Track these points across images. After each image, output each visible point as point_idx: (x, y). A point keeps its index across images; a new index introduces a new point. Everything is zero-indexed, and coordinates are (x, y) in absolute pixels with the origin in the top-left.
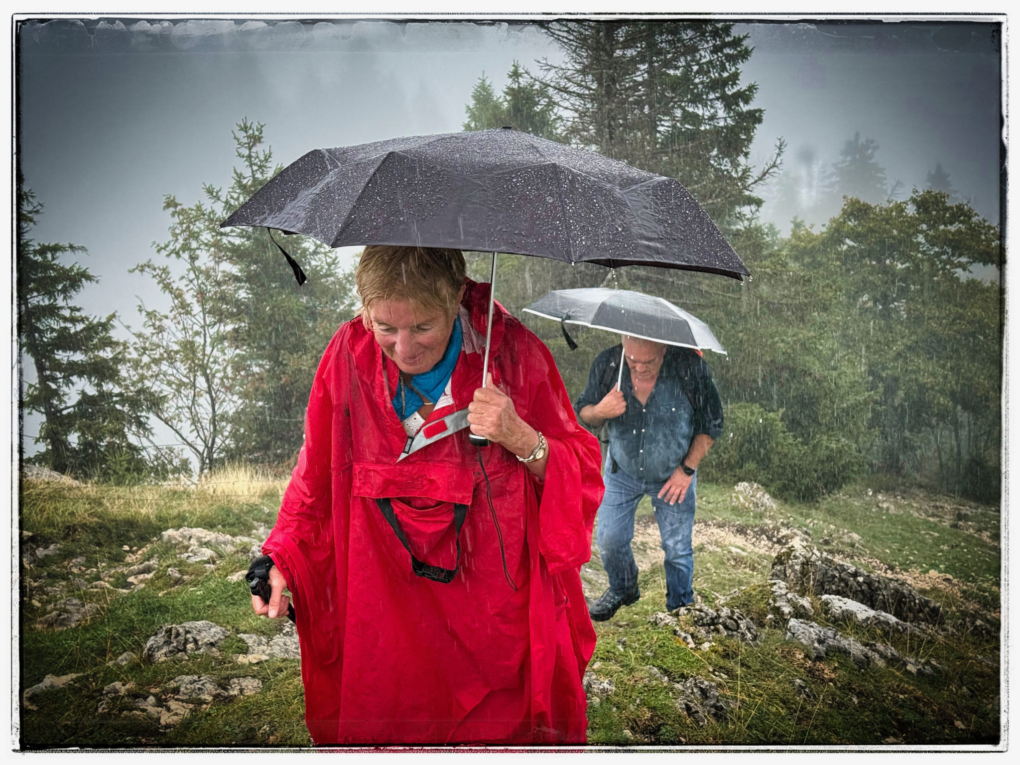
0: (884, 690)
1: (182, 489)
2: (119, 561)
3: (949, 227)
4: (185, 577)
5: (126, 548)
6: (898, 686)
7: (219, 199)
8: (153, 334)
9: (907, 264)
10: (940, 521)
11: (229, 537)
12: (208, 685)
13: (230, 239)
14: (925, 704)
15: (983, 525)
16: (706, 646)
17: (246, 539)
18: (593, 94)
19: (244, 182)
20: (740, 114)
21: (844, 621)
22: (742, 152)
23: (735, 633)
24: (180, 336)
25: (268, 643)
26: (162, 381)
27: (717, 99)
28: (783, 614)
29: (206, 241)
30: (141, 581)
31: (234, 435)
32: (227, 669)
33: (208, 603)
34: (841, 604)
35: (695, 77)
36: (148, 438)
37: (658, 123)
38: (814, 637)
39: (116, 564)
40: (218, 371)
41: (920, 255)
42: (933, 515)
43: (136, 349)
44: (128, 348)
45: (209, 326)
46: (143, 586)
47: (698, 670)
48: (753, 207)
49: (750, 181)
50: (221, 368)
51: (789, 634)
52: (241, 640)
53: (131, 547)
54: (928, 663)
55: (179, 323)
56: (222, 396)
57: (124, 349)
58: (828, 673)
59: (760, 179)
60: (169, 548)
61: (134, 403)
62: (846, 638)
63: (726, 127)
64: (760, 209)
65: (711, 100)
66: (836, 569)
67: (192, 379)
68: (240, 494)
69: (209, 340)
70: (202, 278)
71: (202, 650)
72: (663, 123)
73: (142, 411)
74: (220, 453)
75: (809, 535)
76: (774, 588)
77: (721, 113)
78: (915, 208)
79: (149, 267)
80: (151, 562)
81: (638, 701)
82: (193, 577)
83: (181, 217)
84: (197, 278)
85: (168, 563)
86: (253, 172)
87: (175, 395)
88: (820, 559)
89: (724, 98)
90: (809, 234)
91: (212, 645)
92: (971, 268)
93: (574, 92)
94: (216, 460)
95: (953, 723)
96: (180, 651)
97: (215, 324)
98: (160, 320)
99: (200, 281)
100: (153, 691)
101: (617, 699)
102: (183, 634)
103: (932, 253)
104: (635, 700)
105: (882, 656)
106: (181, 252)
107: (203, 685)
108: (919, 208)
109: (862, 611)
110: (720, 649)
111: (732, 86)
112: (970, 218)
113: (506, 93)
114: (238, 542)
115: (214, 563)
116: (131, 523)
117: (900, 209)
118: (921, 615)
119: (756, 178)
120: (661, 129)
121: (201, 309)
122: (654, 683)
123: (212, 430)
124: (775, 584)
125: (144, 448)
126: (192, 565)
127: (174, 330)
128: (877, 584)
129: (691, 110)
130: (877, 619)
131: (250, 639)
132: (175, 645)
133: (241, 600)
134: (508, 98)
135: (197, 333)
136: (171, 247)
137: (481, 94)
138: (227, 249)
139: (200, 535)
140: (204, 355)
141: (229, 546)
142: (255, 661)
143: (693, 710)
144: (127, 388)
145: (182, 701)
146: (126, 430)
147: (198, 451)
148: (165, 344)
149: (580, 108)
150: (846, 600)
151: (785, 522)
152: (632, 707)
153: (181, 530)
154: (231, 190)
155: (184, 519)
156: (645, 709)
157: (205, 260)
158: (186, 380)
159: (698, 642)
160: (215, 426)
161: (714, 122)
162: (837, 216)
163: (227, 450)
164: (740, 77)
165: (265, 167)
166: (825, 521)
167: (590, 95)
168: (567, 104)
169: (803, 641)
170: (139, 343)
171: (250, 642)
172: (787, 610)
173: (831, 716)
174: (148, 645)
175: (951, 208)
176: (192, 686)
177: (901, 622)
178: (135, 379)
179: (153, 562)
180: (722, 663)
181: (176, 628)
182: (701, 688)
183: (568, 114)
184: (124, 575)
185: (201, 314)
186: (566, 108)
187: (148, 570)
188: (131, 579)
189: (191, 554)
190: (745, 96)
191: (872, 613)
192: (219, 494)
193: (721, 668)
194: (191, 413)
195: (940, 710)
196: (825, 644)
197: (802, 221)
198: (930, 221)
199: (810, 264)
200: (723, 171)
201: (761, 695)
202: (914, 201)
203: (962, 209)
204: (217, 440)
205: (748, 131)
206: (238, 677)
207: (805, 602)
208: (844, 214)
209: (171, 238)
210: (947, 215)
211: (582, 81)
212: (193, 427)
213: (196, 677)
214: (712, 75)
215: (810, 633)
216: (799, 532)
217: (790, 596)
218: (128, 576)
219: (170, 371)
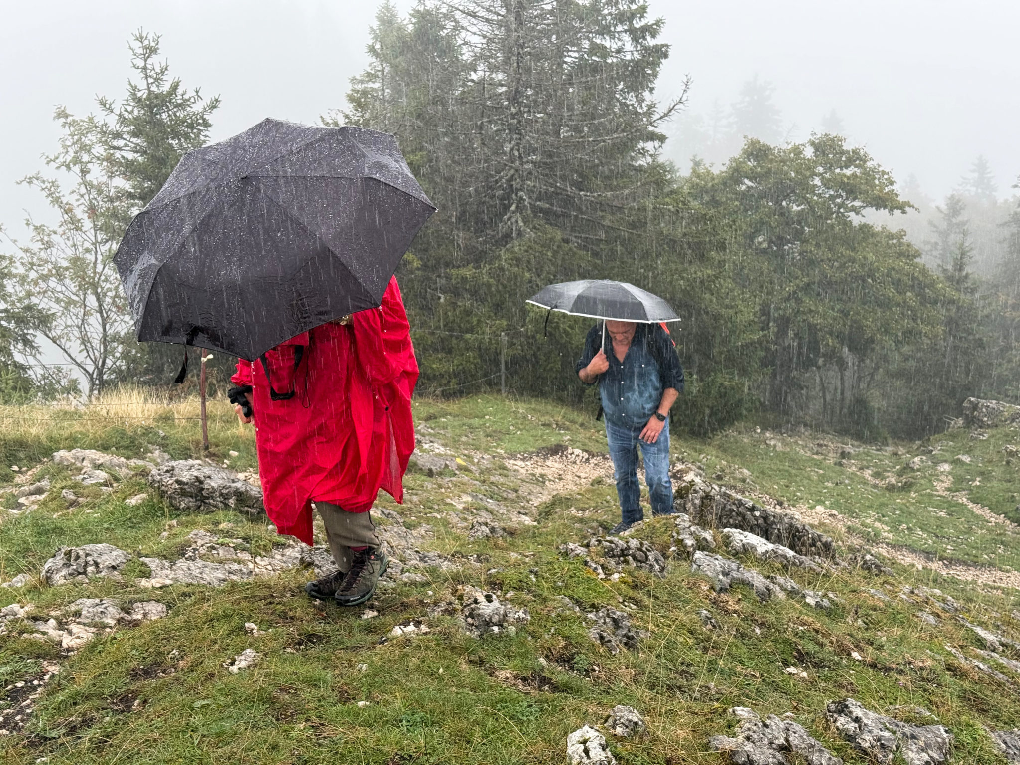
0: (784, 621)
1: (73, 409)
2: (7, 481)
3: (845, 171)
4: (80, 499)
5: (16, 468)
6: (798, 618)
7: (112, 111)
8: (41, 249)
9: (803, 207)
10: (825, 459)
11: (122, 459)
12: (110, 609)
13: (123, 153)
14: (824, 635)
15: (865, 463)
16: (616, 576)
17: (141, 463)
18: (501, 21)
19: (139, 94)
20: (646, 49)
21: (744, 554)
22: (648, 87)
23: (644, 564)
24: (70, 252)
25: (171, 568)
26: (50, 298)
27: (625, 31)
28: (685, 547)
29: (97, 155)
30: (33, 502)
31: (125, 356)
32: (130, 592)
33: (105, 526)
34: (742, 537)
35: (604, 9)
36: (35, 356)
37: (565, 53)
38: (719, 569)
39: (5, 484)
40: (109, 290)
41: (815, 198)
42: (817, 453)
43: (23, 264)
44: (15, 262)
45: (100, 243)
46: (36, 507)
47: (609, 600)
48: (657, 144)
49: (656, 117)
50: (112, 287)
51: (695, 566)
52: (144, 564)
53: (20, 468)
54: (825, 595)
55: (68, 238)
56: (113, 316)
57: (11, 263)
58: (732, 605)
59: (666, 115)
60: (63, 468)
61: (21, 320)
62: (749, 571)
63: (632, 61)
64: (663, 146)
65: (618, 33)
66: (734, 504)
67: (82, 297)
68: (134, 416)
69: (100, 258)
70: (94, 193)
71: (103, 574)
72: (570, 53)
73: (28, 329)
74: (110, 374)
75: (702, 469)
76: (678, 521)
77: (629, 46)
78: (813, 150)
79: (37, 179)
80: (43, 483)
81: (552, 631)
82: (89, 499)
83: (72, 129)
84: (89, 193)
85: (64, 484)
86: (148, 84)
87: (63, 314)
88: (719, 493)
89: (631, 31)
90: (708, 172)
91: (114, 568)
92: (863, 212)
93: (482, 17)
94: (106, 380)
95: (849, 655)
96: (80, 573)
97: (107, 241)
98: (49, 235)
99: (91, 196)
100: (53, 613)
101: (532, 628)
102: (83, 557)
103: (827, 196)
104: (550, 629)
105: (783, 589)
106: (71, 166)
107: (105, 608)
108: (817, 150)
109: (761, 545)
110: (630, 580)
111: (640, 18)
112: (865, 162)
113: (412, 16)
114: (133, 464)
115: (111, 485)
116: (21, 444)
117: (797, 151)
118: (813, 549)
119: (662, 114)
120: (568, 59)
121: (92, 225)
122: (568, 612)
123: (102, 351)
124: (678, 517)
125: (30, 367)
126: (88, 487)
127: (63, 246)
128: (772, 519)
129: (598, 41)
130: (775, 553)
131: (153, 563)
132: (75, 567)
133: (140, 523)
134: (414, 20)
135: (87, 250)
136: (61, 160)
137: (385, 15)
138: (121, 164)
139: (94, 457)
140: (95, 273)
141: (123, 468)
142: (158, 585)
143: (606, 639)
144: (13, 303)
145: (84, 624)
146: (12, 347)
147: (87, 371)
148: (53, 260)
149: (488, 35)
150: (746, 533)
151: (680, 457)
152: (547, 637)
153: (74, 451)
154: (125, 102)
155: (76, 440)
156: (559, 638)
157: (97, 174)
158: (74, 298)
159: (608, 572)
160: (105, 347)
161: (621, 56)
162: (737, 156)
163: (118, 371)
164: (648, 10)
165: (161, 80)
166: (717, 457)
167: (498, 21)
168: (474, 29)
169: (708, 573)
170: (27, 258)
171: (153, 566)
172: (689, 542)
173: (736, 646)
174: (46, 567)
175: (848, 152)
176: (95, 609)
177: (798, 556)
178: (21, 295)
179: (45, 483)
180: (631, 593)
181: (76, 551)
182: (613, 618)
183: (477, 40)
184: (14, 495)
185: (92, 231)
186: (474, 34)
187: (40, 491)
188: (22, 500)
189: (86, 476)
190: (652, 30)
191: (771, 546)
192: (112, 416)
193: (630, 598)
194: (81, 332)
195: (837, 641)
196: (729, 576)
197: (702, 160)
198: (826, 164)
199: (708, 203)
200: (628, 106)
201: (670, 626)
202: (813, 144)
203: (858, 154)
204: (108, 361)
205: (655, 65)
206: (142, 601)
207: (708, 535)
208: (744, 153)
209: (62, 150)
210: (844, 159)
211: (490, 6)
212: (83, 347)
213: (97, 601)
214: (620, 6)
215: (715, 565)
216: (693, 467)
217: (693, 529)
218: (19, 496)
219: (59, 288)
